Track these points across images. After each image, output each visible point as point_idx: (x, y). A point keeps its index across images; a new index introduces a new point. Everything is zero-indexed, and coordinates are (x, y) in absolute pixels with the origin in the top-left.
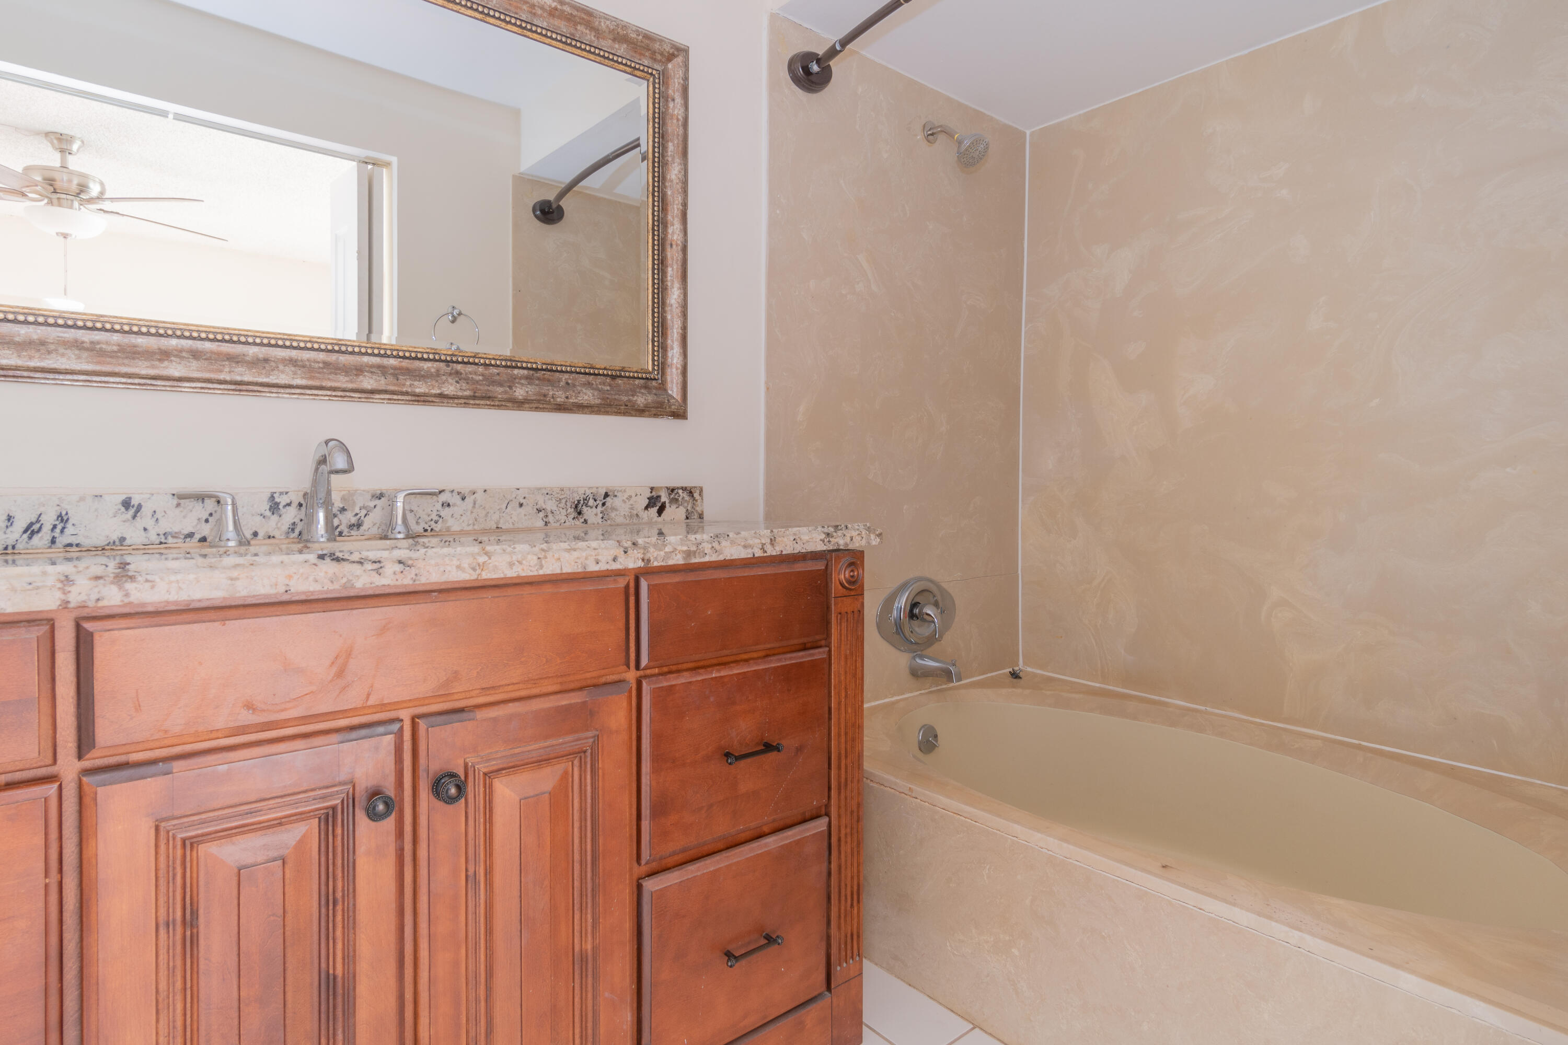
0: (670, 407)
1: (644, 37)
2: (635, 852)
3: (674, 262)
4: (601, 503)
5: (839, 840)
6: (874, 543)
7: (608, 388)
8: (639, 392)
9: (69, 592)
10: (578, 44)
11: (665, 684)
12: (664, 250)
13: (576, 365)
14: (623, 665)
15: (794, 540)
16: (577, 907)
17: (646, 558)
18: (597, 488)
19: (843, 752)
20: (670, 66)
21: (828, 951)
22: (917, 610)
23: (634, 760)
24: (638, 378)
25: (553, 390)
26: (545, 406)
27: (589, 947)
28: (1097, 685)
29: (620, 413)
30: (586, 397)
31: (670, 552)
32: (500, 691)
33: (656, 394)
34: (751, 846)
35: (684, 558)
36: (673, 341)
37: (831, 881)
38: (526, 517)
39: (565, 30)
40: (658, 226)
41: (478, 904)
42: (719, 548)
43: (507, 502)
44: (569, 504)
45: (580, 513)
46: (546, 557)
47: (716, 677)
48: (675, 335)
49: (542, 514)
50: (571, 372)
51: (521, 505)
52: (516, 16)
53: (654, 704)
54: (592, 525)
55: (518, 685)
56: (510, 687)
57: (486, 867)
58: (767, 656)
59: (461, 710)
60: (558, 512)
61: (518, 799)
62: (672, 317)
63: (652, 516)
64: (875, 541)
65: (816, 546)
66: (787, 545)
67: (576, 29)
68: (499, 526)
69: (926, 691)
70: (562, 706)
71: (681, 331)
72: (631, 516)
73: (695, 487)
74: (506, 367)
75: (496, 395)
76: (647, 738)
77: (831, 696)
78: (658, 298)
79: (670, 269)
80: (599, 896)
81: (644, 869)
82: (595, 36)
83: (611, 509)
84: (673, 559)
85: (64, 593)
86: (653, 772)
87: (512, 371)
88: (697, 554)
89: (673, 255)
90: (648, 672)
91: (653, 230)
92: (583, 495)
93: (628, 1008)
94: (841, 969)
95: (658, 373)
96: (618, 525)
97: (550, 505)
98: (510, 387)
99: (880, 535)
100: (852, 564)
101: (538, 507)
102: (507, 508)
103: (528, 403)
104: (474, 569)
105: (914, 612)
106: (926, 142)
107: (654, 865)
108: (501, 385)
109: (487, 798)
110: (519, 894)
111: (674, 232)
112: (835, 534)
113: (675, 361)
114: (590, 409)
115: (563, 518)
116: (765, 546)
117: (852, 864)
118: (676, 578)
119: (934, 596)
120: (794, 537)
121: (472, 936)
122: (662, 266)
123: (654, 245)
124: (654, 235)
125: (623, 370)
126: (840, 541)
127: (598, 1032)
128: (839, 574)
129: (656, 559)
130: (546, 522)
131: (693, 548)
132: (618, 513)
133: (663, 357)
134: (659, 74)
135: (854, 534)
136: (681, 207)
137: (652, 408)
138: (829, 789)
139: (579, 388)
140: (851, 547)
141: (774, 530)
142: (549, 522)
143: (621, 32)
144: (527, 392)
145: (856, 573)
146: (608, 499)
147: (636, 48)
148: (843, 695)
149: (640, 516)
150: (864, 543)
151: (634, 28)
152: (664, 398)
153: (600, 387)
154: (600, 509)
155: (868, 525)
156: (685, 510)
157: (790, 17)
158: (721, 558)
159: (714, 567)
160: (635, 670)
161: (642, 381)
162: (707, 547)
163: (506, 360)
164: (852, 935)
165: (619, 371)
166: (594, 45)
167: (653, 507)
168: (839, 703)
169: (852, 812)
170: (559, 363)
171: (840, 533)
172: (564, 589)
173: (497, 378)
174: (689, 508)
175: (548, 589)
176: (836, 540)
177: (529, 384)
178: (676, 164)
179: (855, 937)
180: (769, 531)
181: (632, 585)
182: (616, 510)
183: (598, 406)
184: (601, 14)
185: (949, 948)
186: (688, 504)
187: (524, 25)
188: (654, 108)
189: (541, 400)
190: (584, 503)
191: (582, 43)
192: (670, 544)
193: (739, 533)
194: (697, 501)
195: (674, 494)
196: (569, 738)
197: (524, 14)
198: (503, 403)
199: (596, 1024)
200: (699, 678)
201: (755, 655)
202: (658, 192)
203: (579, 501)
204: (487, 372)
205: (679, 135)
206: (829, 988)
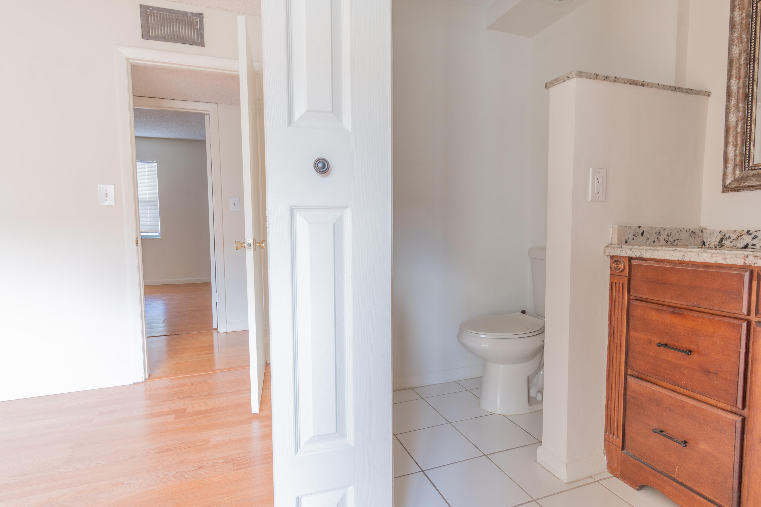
9: (746, 260)
85: (745, 260)
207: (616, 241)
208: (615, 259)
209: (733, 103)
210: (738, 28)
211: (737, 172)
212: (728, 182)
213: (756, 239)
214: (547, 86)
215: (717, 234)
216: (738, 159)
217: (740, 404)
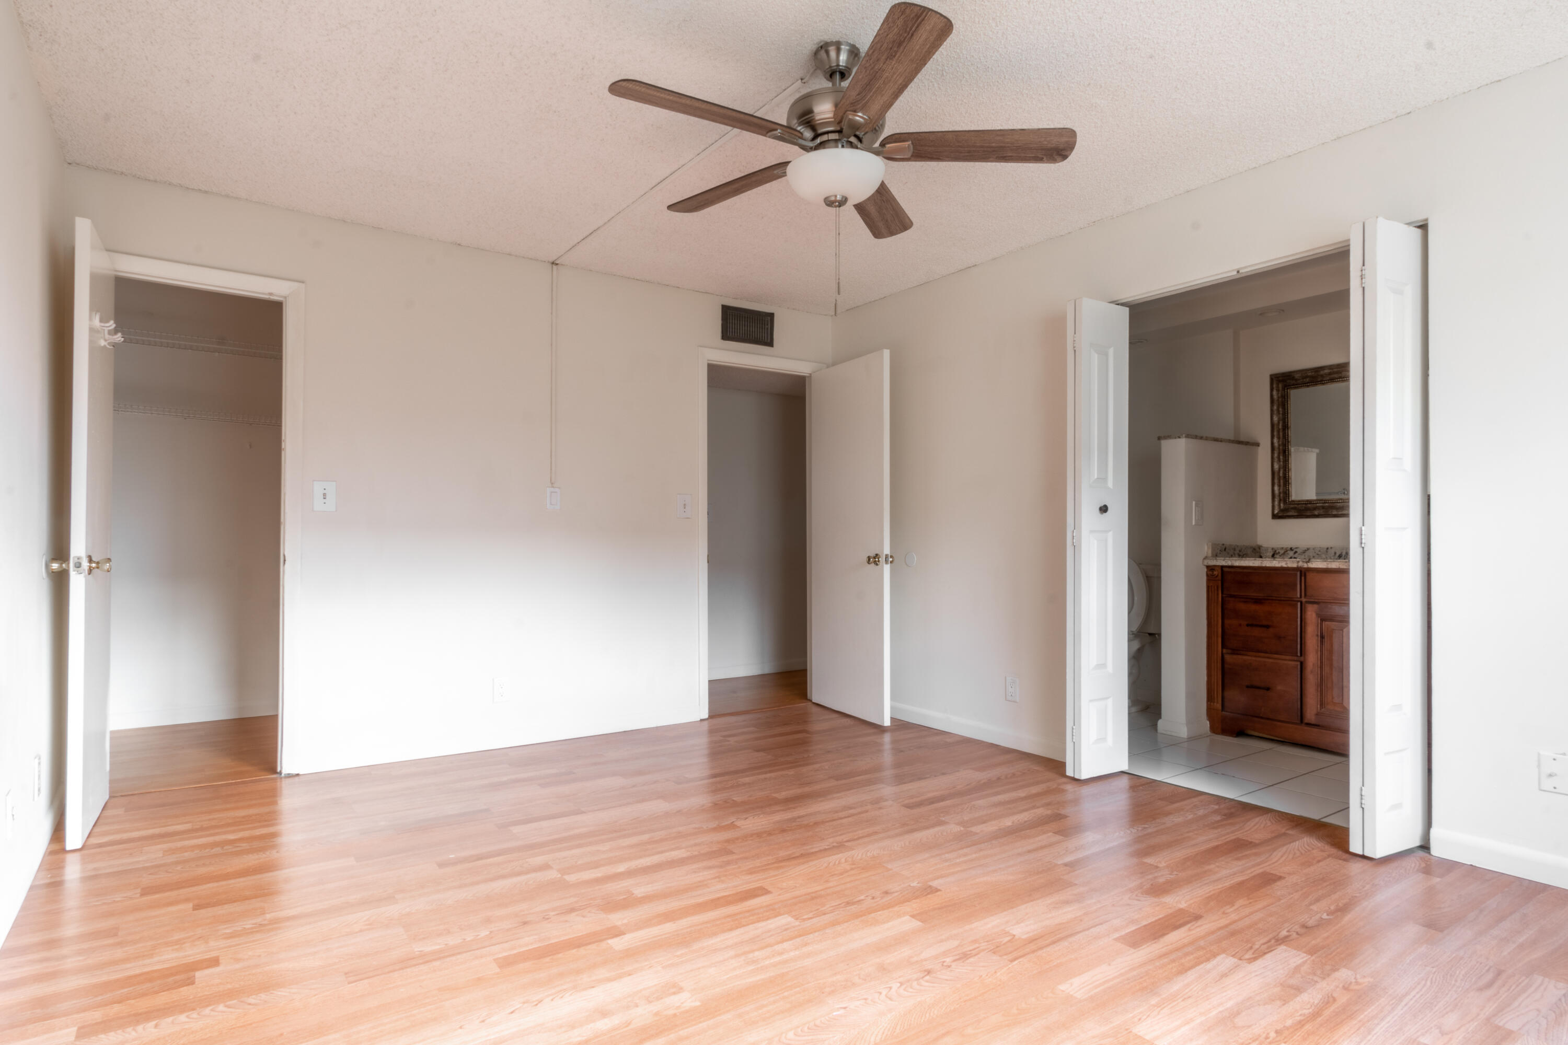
207: (1210, 554)
208: (1210, 569)
209: (1276, 455)
210: (1276, 402)
211: (1282, 505)
212: (1276, 512)
213: (1297, 554)
214: (1159, 438)
215: (1270, 550)
216: (1282, 495)
217: (1299, 654)
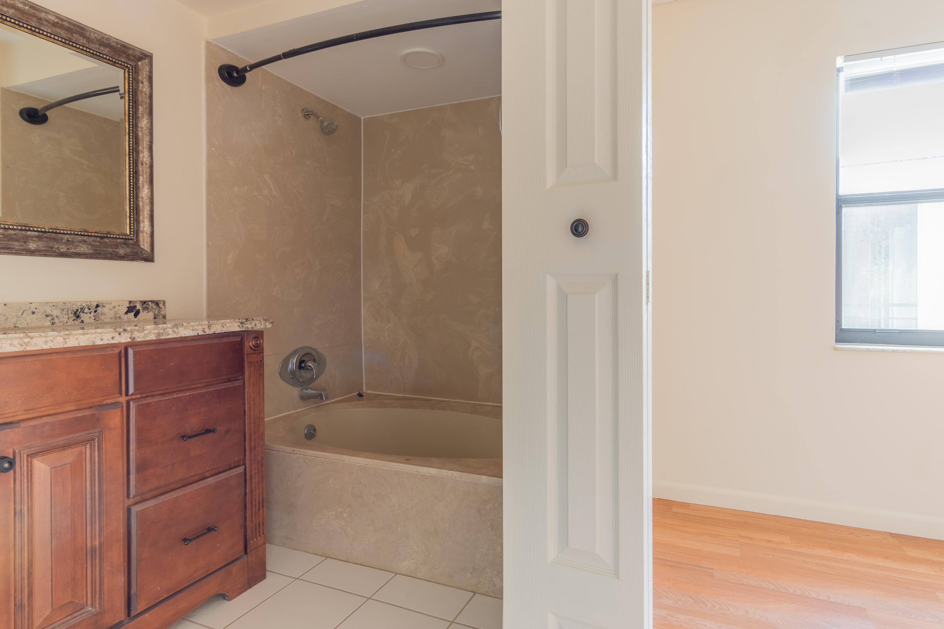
0: (142, 255)
1: (121, 46)
2: (126, 492)
3: (144, 173)
4: (93, 311)
5: (251, 476)
6: (268, 327)
7: (98, 244)
8: (121, 247)
10: (74, 45)
11: (145, 402)
12: (137, 166)
13: (74, 230)
14: (118, 394)
15: (222, 326)
16: (88, 523)
17: (133, 337)
18: (91, 302)
19: (253, 432)
20: (140, 63)
21: (245, 534)
22: (303, 365)
23: (125, 444)
24: (120, 238)
25: (57, 244)
26: (51, 254)
27: (97, 543)
28: (401, 395)
29: (107, 258)
30: (82, 249)
31: (147, 334)
32: (37, 411)
33: (132, 248)
34: (199, 483)
35: (156, 337)
36: (144, 218)
37: (246, 498)
38: (37, 320)
39: (64, 36)
40: (133, 152)
41: (23, 527)
42: (178, 331)
43: (22, 311)
44: (70, 312)
45: (78, 317)
46: (69, 338)
47: (176, 397)
48: (146, 215)
49: (49, 318)
50: (71, 234)
51: (33, 313)
52: (27, 23)
53: (138, 413)
54: (88, 324)
55: (49, 407)
56: (44, 408)
57: (28, 506)
58: (207, 386)
59: (11, 423)
60: (62, 317)
61: (50, 468)
62: (143, 204)
63: (130, 317)
64: (269, 325)
65: (235, 329)
66: (218, 328)
67: (73, 36)
68: (17, 326)
69: (310, 407)
70: (79, 416)
71: (149, 213)
72: (115, 318)
73: (160, 301)
74: (21, 230)
75: (14, 247)
76: (133, 431)
77: (245, 404)
78: (133, 193)
79: (141, 177)
80: (103, 516)
81: (131, 501)
82: (86, 41)
83: (101, 314)
84: (149, 337)
86: (137, 449)
87: (26, 232)
88: (164, 334)
89: (143, 170)
90: (134, 397)
91: (129, 154)
92: (80, 306)
93: (122, 574)
94: (252, 543)
95: (134, 236)
96: (106, 323)
97: (56, 313)
98: (25, 242)
99: (272, 323)
100: (256, 338)
101: (46, 314)
102: (22, 314)
103: (38, 252)
104: (22, 345)
105: (301, 365)
106: (304, 118)
107: (138, 498)
108: (18, 241)
109: (29, 468)
110: (50, 519)
111: (144, 156)
112: (246, 323)
113: (145, 229)
114: (85, 256)
115: (65, 320)
116: (205, 329)
117: (259, 488)
118: (151, 348)
119: (313, 356)
120: (222, 325)
121: (19, 545)
122: (135, 175)
123: (130, 163)
124: (130, 158)
125: (109, 233)
126: (249, 326)
127: (103, 588)
128: (249, 342)
129: (139, 337)
130: (53, 323)
131: (162, 331)
132: (106, 316)
133: (137, 227)
134: (132, 67)
135: (257, 322)
136: (149, 143)
137: (129, 255)
138: (245, 451)
139: (77, 244)
140: (255, 329)
141: (210, 322)
142: (55, 323)
143: (105, 42)
144: (38, 245)
145: (258, 342)
146: (99, 308)
147: (116, 51)
148: (252, 403)
149: (122, 318)
150: (262, 327)
151: (115, 40)
152: (138, 250)
153: (92, 243)
154: (93, 314)
155: (265, 318)
156: (153, 314)
157: (220, 45)
158: (179, 336)
159: (175, 341)
160: (125, 397)
161: (122, 240)
162: (170, 331)
163: (21, 226)
164: (259, 524)
165: (106, 234)
166: (86, 46)
167: (131, 312)
168: (250, 408)
169: (258, 462)
170: (62, 229)
171: (249, 322)
172: (79, 355)
173: (15, 236)
174: (156, 312)
175: (69, 356)
176: (246, 326)
177: (39, 240)
178: (145, 119)
179: (261, 525)
180: (207, 322)
181: (123, 352)
182: (105, 315)
183: (91, 254)
184: (91, 30)
185: (314, 524)
186: (155, 310)
187: (33, 29)
188: (129, 86)
189: (49, 250)
190: (81, 311)
191: (77, 44)
192: (147, 329)
193: (189, 323)
194: (161, 308)
195: (145, 305)
196: (83, 433)
197: (34, 23)
198: (19, 252)
199: (102, 584)
200: (166, 398)
201: (200, 385)
202: (133, 133)
203: (77, 310)
204: (6, 233)
205: (146, 103)
206: (246, 552)
